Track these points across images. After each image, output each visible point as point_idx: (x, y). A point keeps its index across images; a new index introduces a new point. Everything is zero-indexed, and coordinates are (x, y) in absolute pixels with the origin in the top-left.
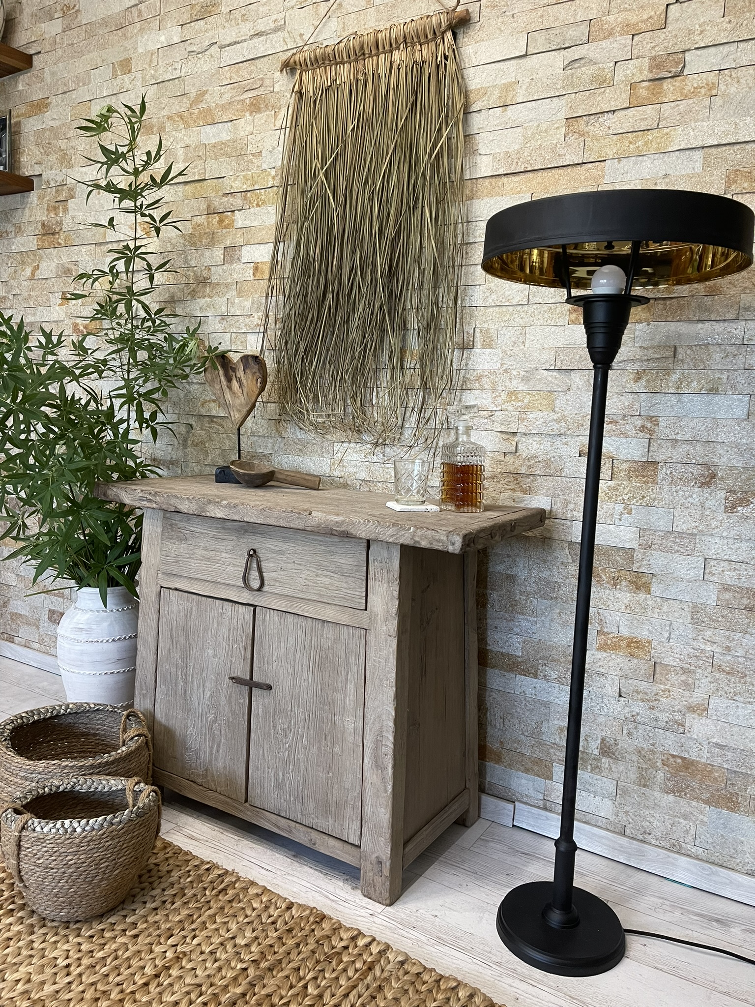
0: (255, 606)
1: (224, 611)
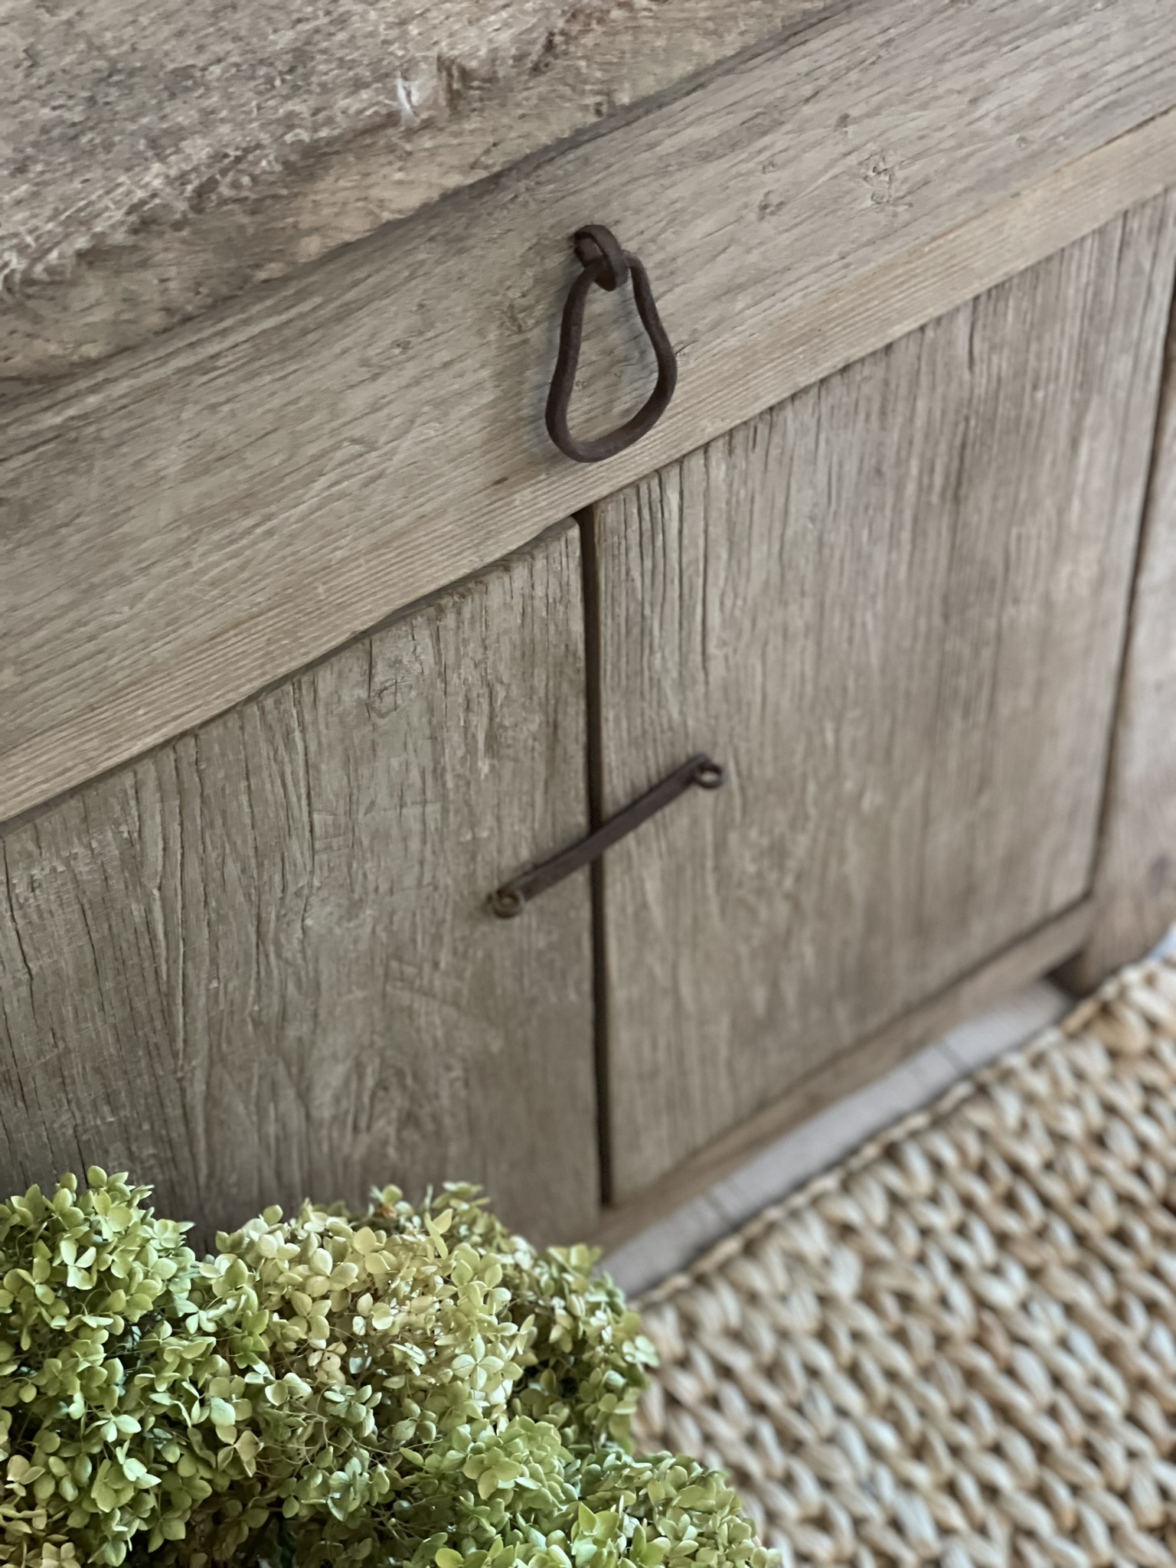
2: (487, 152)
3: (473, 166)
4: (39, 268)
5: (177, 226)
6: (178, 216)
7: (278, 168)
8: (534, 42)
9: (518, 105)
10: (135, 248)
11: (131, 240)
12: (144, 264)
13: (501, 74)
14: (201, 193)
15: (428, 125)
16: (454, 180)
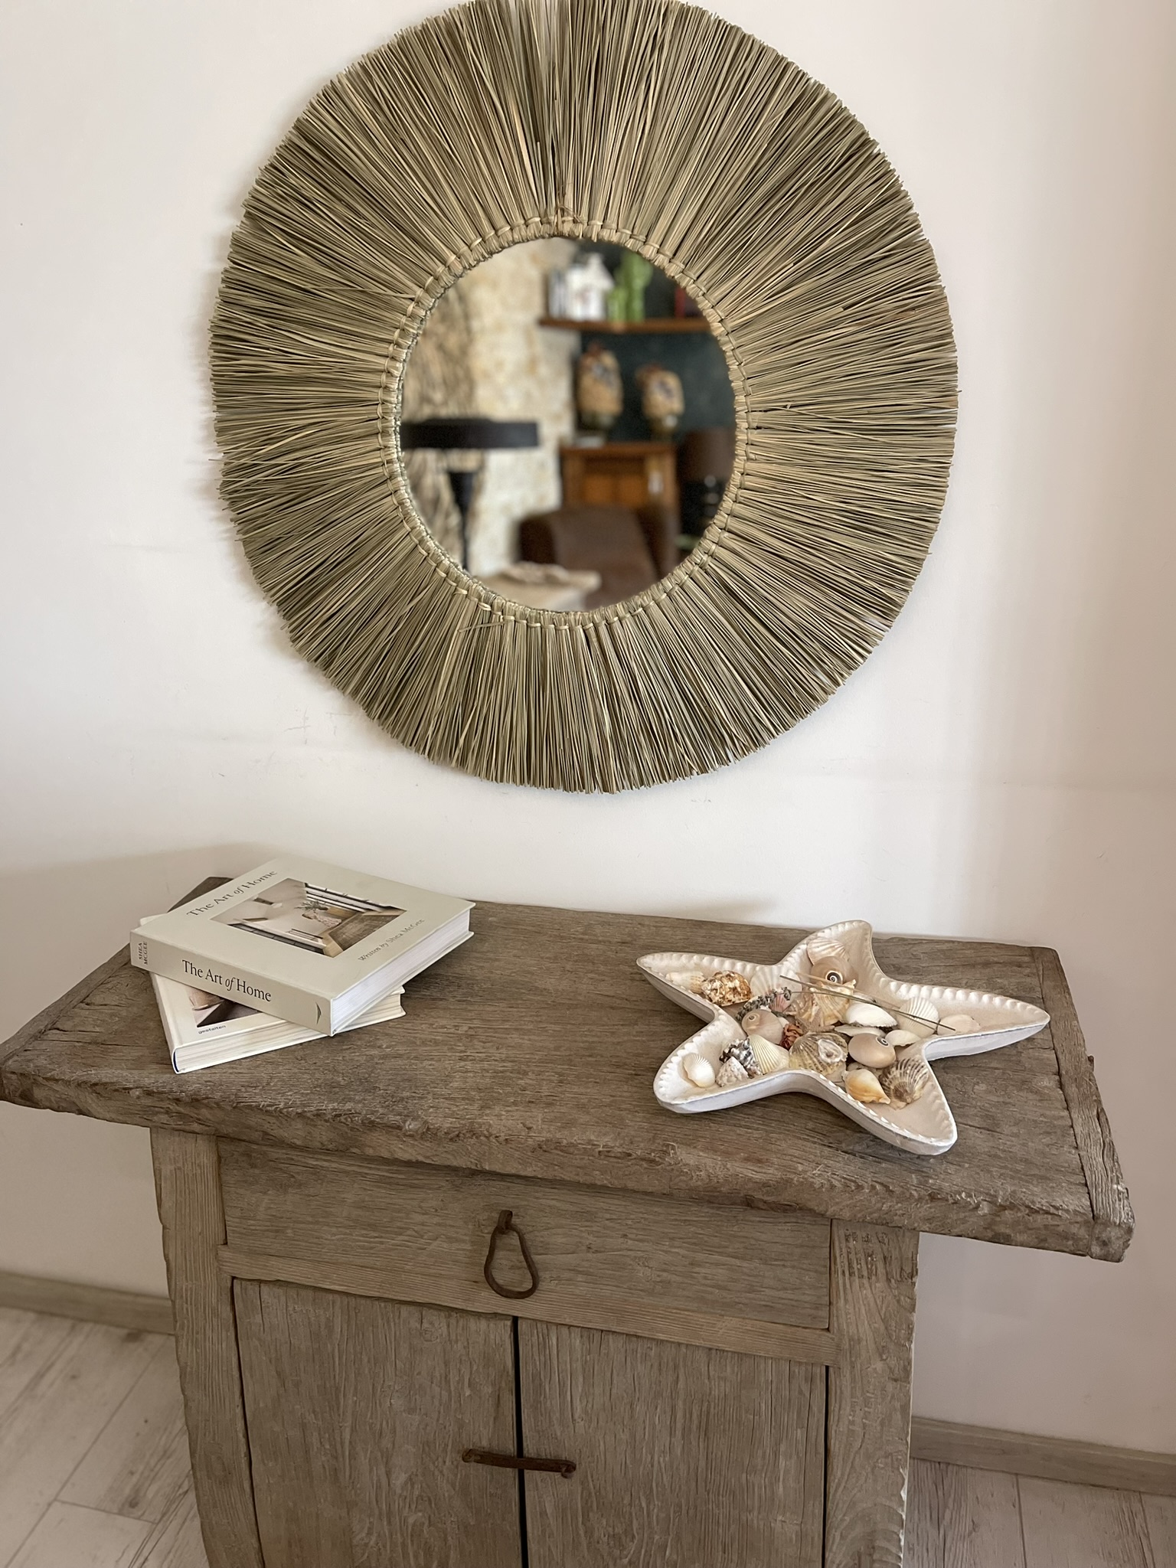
0: (515, 1320)
1: (426, 1325)
2: (433, 1156)
3: (428, 1157)
4: (285, 1110)
5: (326, 1121)
6: (327, 1118)
7: (360, 1122)
8: (454, 1132)
9: (445, 1147)
10: (312, 1120)
11: (312, 1117)
12: (315, 1126)
13: (438, 1134)
14: (336, 1116)
15: (411, 1136)
16: (421, 1158)
